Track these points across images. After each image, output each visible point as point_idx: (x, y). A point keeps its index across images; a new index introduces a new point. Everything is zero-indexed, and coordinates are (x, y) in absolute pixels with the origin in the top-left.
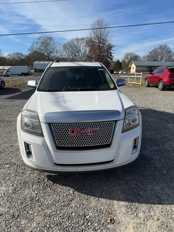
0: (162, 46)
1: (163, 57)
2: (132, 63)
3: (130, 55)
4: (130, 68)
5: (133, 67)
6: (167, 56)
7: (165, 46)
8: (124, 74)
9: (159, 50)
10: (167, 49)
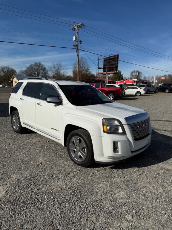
0: (37, 63)
1: (39, 73)
2: (14, 77)
3: (6, 69)
4: (12, 82)
5: (15, 81)
6: (43, 73)
7: (40, 63)
8: (7, 88)
9: (35, 67)
10: (41, 66)
